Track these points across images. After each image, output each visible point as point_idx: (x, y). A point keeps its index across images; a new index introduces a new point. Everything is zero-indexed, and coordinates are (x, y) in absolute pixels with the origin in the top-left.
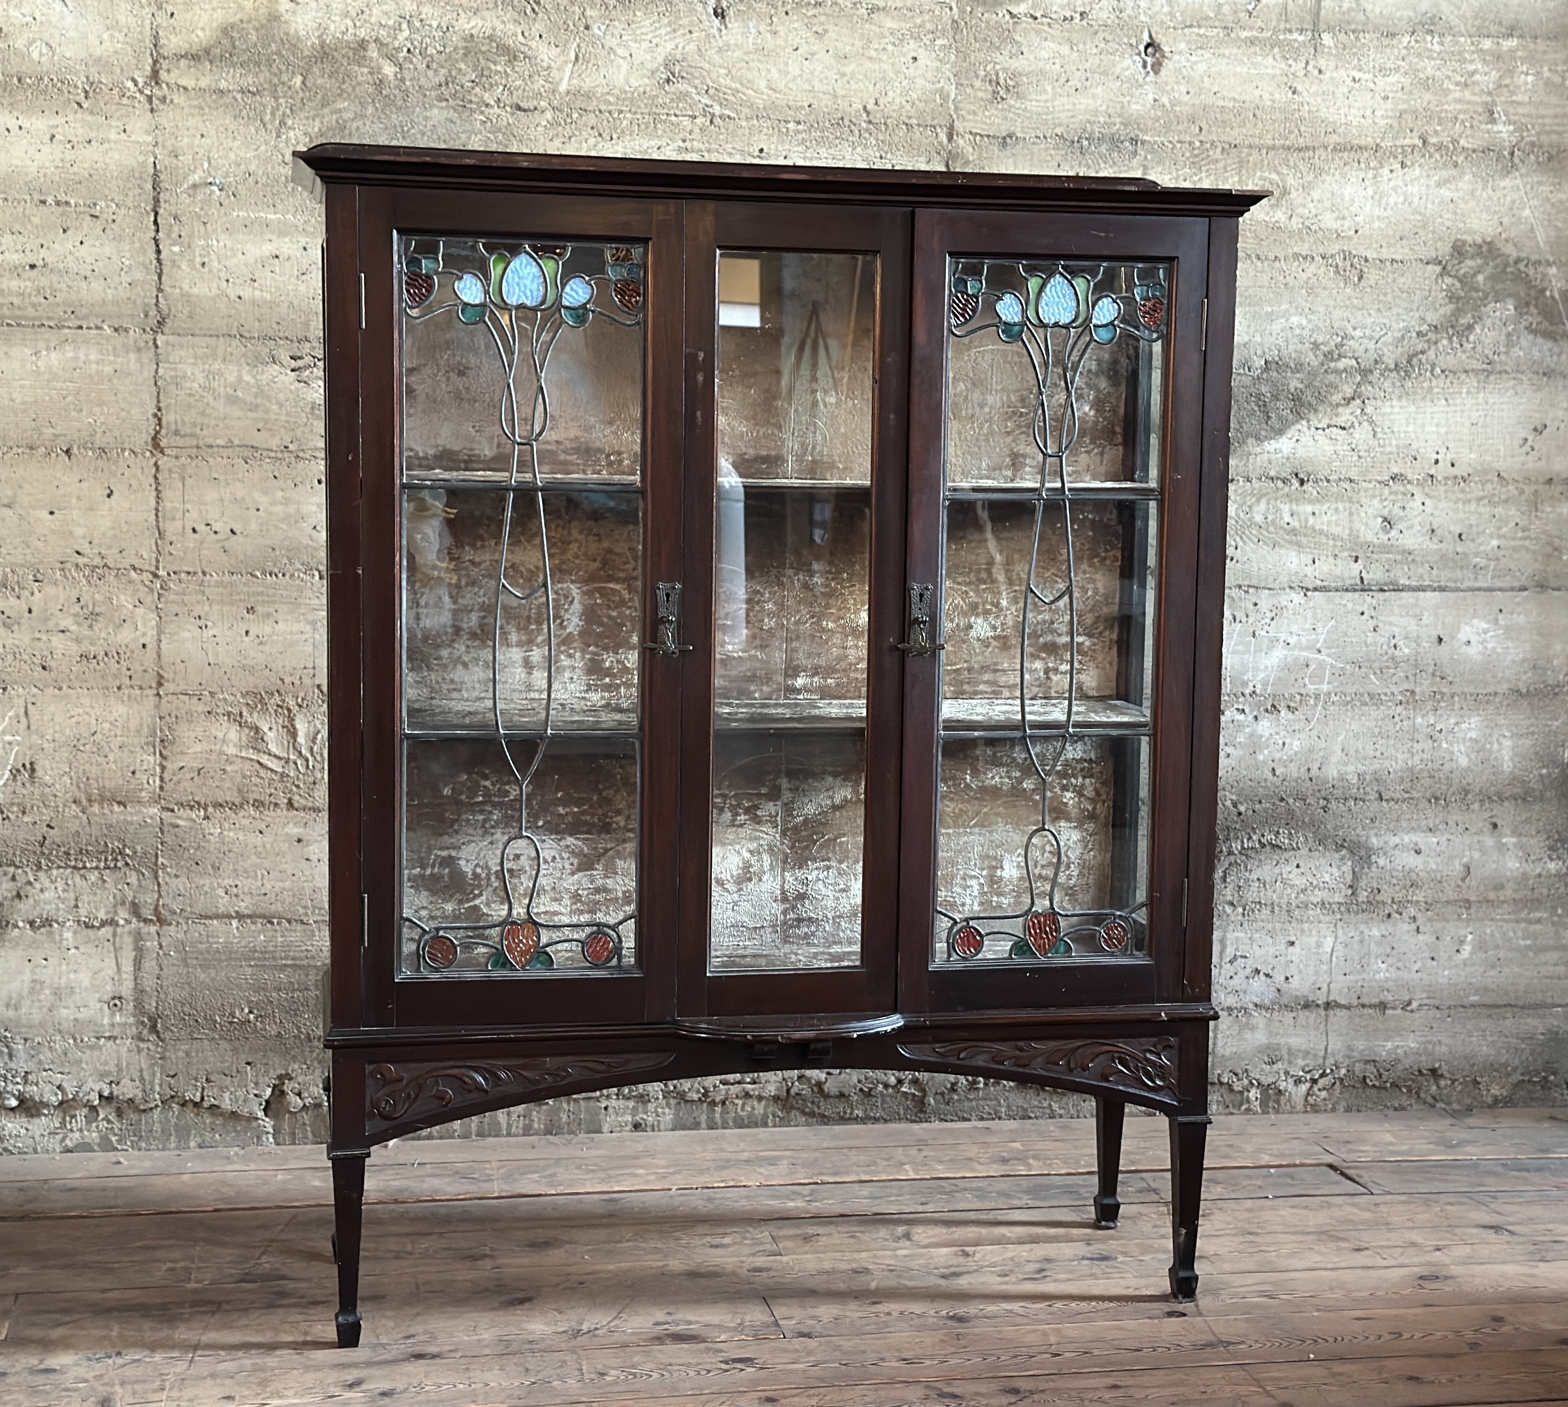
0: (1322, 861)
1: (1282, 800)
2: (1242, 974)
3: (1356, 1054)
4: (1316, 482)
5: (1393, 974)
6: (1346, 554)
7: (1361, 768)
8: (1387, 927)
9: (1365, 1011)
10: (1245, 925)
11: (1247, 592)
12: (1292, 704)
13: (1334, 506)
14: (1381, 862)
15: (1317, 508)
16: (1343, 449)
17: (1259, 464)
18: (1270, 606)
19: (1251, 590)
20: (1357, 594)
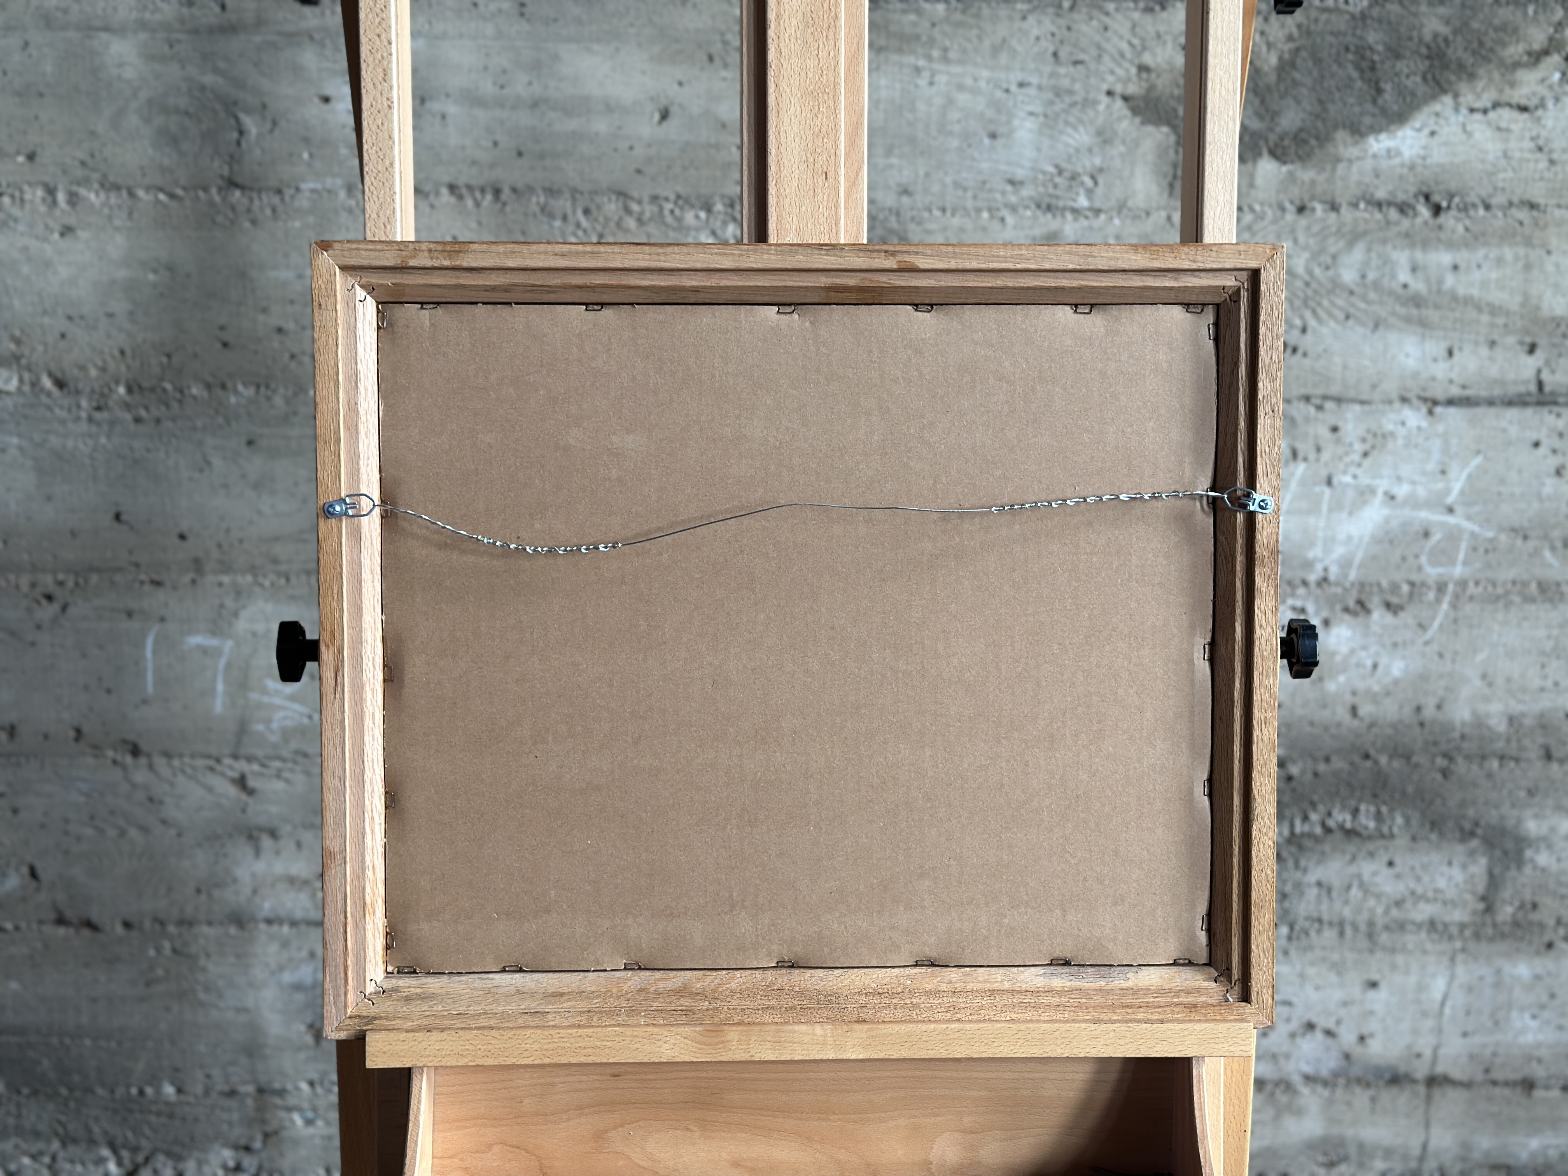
0: (1435, 857)
1: (1367, 756)
2: (1283, 1030)
3: (1477, 1156)
4: (1465, 208)
5: (1548, 1036)
6: (1511, 340)
7: (1516, 708)
8: (1543, 964)
9: (1497, 1091)
10: (1293, 952)
11: (1320, 408)
12: (1395, 600)
13: (1494, 253)
14: (1543, 859)
15: (1462, 257)
16: (1520, 147)
17: (1354, 177)
18: (1361, 431)
19: (1329, 405)
20: (1529, 412)
